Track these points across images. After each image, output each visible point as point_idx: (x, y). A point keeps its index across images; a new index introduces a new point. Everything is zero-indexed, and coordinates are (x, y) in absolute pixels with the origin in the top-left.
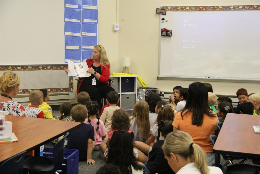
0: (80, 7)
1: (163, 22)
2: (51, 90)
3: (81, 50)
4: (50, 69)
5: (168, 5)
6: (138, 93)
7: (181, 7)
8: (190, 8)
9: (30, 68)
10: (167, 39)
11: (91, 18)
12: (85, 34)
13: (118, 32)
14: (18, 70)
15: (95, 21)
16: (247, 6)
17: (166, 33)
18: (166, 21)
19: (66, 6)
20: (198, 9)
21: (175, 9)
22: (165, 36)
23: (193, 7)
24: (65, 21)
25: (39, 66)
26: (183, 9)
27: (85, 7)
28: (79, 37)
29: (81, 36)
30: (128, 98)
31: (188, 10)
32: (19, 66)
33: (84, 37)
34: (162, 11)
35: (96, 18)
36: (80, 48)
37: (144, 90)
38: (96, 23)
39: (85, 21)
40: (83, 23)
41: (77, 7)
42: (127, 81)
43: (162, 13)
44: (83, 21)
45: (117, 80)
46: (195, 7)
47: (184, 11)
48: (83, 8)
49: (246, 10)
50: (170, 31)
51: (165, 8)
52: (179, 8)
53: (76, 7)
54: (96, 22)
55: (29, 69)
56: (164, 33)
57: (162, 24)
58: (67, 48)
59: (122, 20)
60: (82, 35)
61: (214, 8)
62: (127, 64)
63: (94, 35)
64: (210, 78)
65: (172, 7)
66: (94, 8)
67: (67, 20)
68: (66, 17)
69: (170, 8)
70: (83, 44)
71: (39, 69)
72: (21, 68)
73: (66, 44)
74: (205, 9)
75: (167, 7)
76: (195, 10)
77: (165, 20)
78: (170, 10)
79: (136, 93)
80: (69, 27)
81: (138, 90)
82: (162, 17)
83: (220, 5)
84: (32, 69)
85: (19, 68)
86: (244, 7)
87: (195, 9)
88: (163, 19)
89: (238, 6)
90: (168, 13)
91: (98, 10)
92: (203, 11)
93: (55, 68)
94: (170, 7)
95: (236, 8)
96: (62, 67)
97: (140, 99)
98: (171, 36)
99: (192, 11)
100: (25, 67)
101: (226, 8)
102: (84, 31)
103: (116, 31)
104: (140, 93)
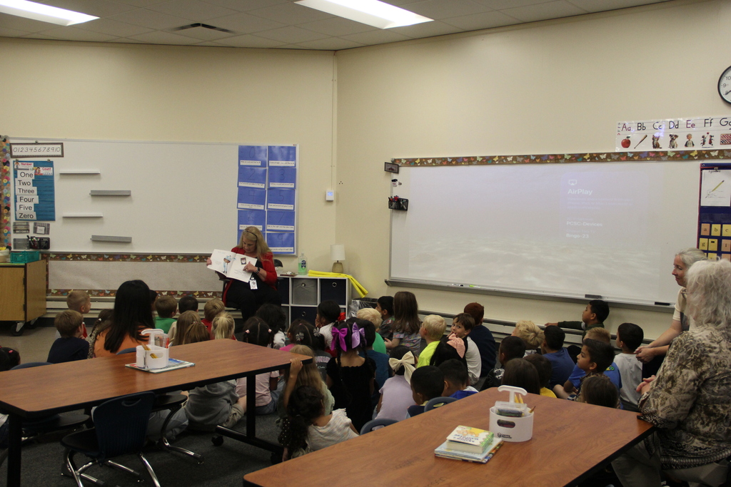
0: (263, 164)
1: (395, 185)
2: (213, 295)
3: (266, 232)
5: (403, 156)
6: (349, 307)
7: (421, 159)
8: (434, 160)
9: (181, 258)
10: (401, 215)
11: (282, 181)
12: (273, 206)
13: (334, 204)
15: (291, 185)
16: (520, 156)
17: (399, 205)
18: (400, 184)
19: (242, 164)
20: (444, 162)
21: (411, 163)
22: (395, 209)
23: (438, 159)
24: (238, 186)
25: (195, 255)
26: (423, 162)
27: (273, 163)
28: (264, 211)
29: (266, 210)
31: (430, 165)
32: (163, 255)
33: (271, 211)
34: (393, 167)
35: (293, 180)
36: (264, 228)
37: (358, 301)
38: (293, 190)
39: (272, 185)
40: (270, 189)
41: (260, 164)
42: (334, 285)
43: (393, 170)
44: (269, 185)
45: (313, 282)
47: (425, 166)
48: (270, 165)
49: (519, 163)
50: (405, 201)
51: (397, 163)
52: (417, 162)
53: (258, 163)
54: (293, 186)
56: (394, 204)
57: (394, 188)
58: (240, 228)
59: (341, 183)
60: (267, 208)
61: (470, 161)
62: (339, 256)
63: (289, 207)
64: (464, 287)
65: (407, 160)
66: (291, 164)
67: (242, 184)
68: (240, 179)
69: (404, 162)
70: (270, 223)
71: (195, 261)
72: (167, 258)
73: (240, 222)
74: (456, 162)
75: (400, 160)
77: (397, 183)
78: (405, 165)
79: (346, 307)
80: (244, 195)
81: (349, 303)
82: (395, 176)
83: (479, 154)
85: (163, 258)
86: (515, 158)
87: (441, 163)
88: (394, 181)
89: (506, 158)
90: (402, 170)
91: (297, 167)
94: (405, 159)
95: (503, 160)
98: (407, 210)
99: (437, 165)
100: (173, 257)
101: (488, 161)
102: (270, 201)
103: (330, 202)
104: (352, 307)
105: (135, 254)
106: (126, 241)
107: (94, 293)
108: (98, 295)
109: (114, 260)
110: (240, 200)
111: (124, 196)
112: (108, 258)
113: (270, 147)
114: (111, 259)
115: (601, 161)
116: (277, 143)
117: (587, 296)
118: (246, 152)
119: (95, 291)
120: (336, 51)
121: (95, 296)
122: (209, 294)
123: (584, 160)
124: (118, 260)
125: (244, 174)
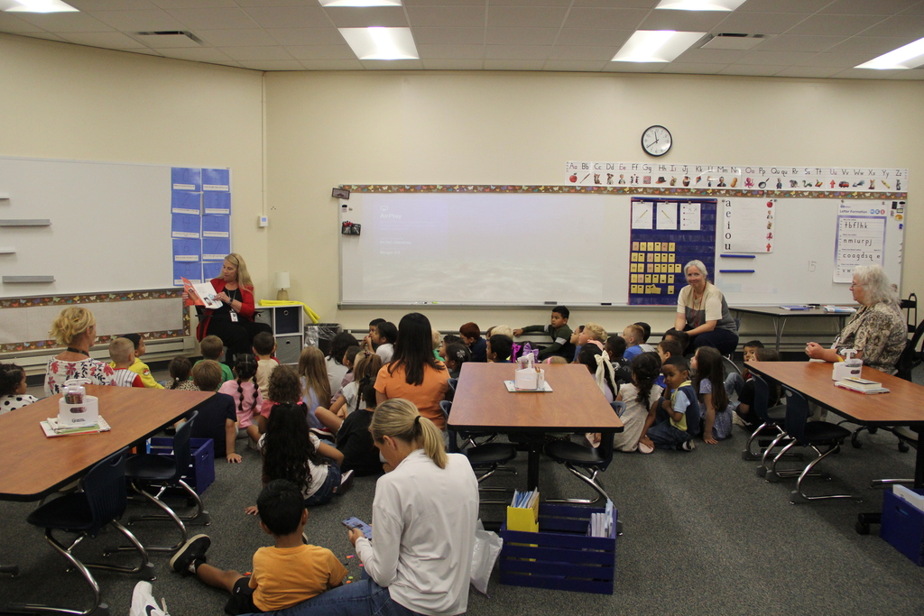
0: (198, 188)
1: (345, 211)
2: (150, 336)
3: (203, 262)
4: (147, 298)
5: (353, 182)
6: (306, 334)
7: (375, 186)
8: (390, 187)
9: (113, 297)
10: (353, 239)
11: (218, 206)
12: (208, 234)
13: (266, 229)
14: (90, 301)
15: (225, 211)
16: (480, 186)
17: (351, 230)
18: (350, 210)
19: (175, 188)
20: (402, 189)
21: (364, 189)
22: (348, 234)
23: (395, 186)
24: (172, 213)
25: (129, 293)
26: (377, 189)
27: (207, 188)
28: (199, 240)
29: (201, 238)
30: (288, 343)
31: (386, 192)
32: (92, 295)
33: (207, 240)
34: (342, 193)
35: (227, 206)
36: (200, 258)
37: (316, 327)
38: (228, 216)
39: (208, 211)
40: (205, 215)
41: (194, 188)
42: (286, 313)
43: (343, 196)
44: (204, 211)
45: (268, 312)
46: (398, 186)
47: (379, 192)
48: (205, 189)
49: (479, 192)
50: (357, 226)
51: (347, 188)
52: (370, 188)
53: (192, 187)
54: (228, 212)
55: (112, 300)
56: (347, 229)
57: (344, 214)
58: (176, 260)
59: (273, 208)
60: (203, 237)
61: (429, 189)
62: (285, 284)
63: (224, 235)
64: (428, 304)
65: (359, 186)
66: (224, 188)
67: (176, 211)
68: (174, 205)
69: (355, 188)
70: (205, 252)
71: (128, 299)
72: (95, 298)
73: (176, 253)
74: (415, 189)
75: (350, 186)
76: (398, 191)
77: (347, 208)
78: (356, 191)
79: (303, 334)
80: (179, 222)
81: (306, 329)
82: (343, 202)
83: (439, 183)
84: (115, 300)
85: (92, 298)
86: (475, 187)
88: (345, 206)
89: (466, 186)
90: (352, 195)
91: (231, 192)
92: (411, 192)
93: (157, 295)
94: (356, 186)
95: (463, 189)
96: (169, 293)
97: (309, 344)
98: (359, 235)
99: (394, 192)
100: (103, 297)
101: (448, 189)
102: (206, 229)
103: (262, 228)
104: (309, 333)
105: (58, 296)
106: (47, 282)
107: (9, 347)
108: (15, 350)
109: (33, 305)
110: (175, 228)
111: (42, 226)
112: (25, 304)
113: (204, 170)
114: (29, 304)
115: (554, 192)
116: (210, 167)
117: (546, 303)
118: (180, 175)
119: (11, 345)
120: (265, 71)
121: (11, 351)
122: (146, 336)
123: (540, 191)
124: (38, 304)
125: (179, 199)
